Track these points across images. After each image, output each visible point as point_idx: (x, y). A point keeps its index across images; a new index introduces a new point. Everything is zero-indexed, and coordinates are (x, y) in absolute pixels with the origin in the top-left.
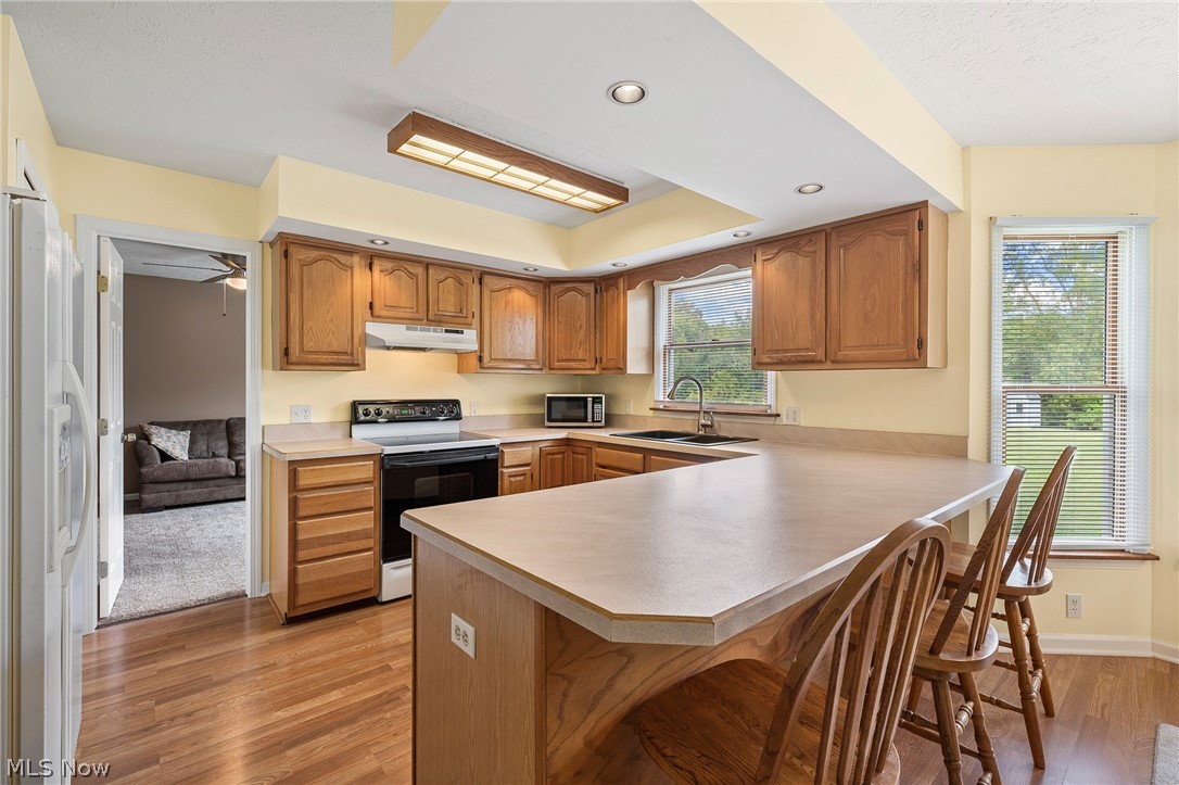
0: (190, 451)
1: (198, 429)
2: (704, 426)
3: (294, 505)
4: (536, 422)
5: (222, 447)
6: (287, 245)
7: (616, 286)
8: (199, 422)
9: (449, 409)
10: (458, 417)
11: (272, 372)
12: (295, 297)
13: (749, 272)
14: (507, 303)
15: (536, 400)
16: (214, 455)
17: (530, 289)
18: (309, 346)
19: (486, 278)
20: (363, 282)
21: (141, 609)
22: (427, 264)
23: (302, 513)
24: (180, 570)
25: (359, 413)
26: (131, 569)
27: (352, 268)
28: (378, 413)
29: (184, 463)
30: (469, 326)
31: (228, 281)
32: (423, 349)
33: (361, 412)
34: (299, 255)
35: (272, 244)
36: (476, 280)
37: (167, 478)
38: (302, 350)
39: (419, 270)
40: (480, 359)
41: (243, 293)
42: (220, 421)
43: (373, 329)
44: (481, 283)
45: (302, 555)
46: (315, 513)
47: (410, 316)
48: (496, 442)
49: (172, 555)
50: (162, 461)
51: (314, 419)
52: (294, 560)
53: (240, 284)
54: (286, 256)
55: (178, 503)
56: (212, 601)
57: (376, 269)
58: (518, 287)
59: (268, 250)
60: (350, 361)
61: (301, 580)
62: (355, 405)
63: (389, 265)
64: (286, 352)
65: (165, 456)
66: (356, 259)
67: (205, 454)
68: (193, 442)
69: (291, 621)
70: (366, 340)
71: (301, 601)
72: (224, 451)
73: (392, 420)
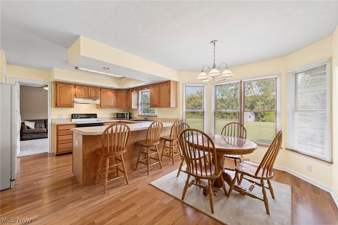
0: (35, 127)
1: (36, 122)
2: (145, 119)
3: (57, 133)
4: (114, 118)
5: (43, 126)
6: (57, 84)
7: (130, 91)
8: (37, 120)
9: (95, 116)
10: (96, 117)
11: (54, 108)
12: (58, 94)
13: (149, 90)
14: (107, 94)
15: (114, 114)
16: (41, 128)
17: (112, 91)
18: (61, 103)
19: (102, 89)
20: (73, 90)
21: (25, 155)
22: (88, 86)
23: (59, 135)
24: (33, 150)
25: (73, 116)
26: (21, 150)
27: (71, 88)
28: (78, 116)
29: (33, 129)
30: (98, 99)
31: (44, 88)
32: (88, 104)
33: (74, 116)
34: (59, 85)
35: (54, 83)
36: (100, 90)
37: (29, 133)
38: (60, 104)
39: (86, 88)
40: (101, 105)
41: (47, 90)
42: (42, 120)
43: (76, 100)
44: (101, 90)
45: (59, 143)
46: (62, 135)
47: (85, 97)
48: (103, 122)
49: (31, 147)
50: (28, 129)
51: (63, 117)
52: (58, 144)
53: (47, 89)
54: (56, 86)
55: (32, 138)
56: (40, 154)
57: (76, 88)
58: (109, 91)
59: (53, 84)
60: (71, 106)
61: (59, 147)
62: (72, 115)
63: (79, 87)
64: (56, 104)
65: (28, 128)
66: (72, 86)
67: (39, 127)
68: (35, 125)
69: (57, 155)
70: (74, 102)
71: (59, 151)
72: (44, 127)
73: (81, 118)
